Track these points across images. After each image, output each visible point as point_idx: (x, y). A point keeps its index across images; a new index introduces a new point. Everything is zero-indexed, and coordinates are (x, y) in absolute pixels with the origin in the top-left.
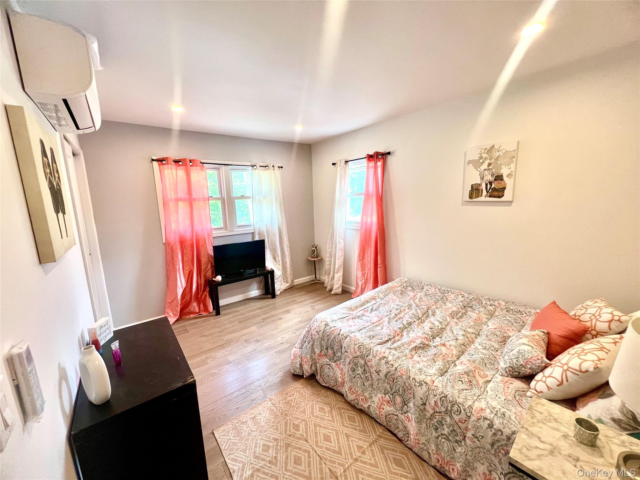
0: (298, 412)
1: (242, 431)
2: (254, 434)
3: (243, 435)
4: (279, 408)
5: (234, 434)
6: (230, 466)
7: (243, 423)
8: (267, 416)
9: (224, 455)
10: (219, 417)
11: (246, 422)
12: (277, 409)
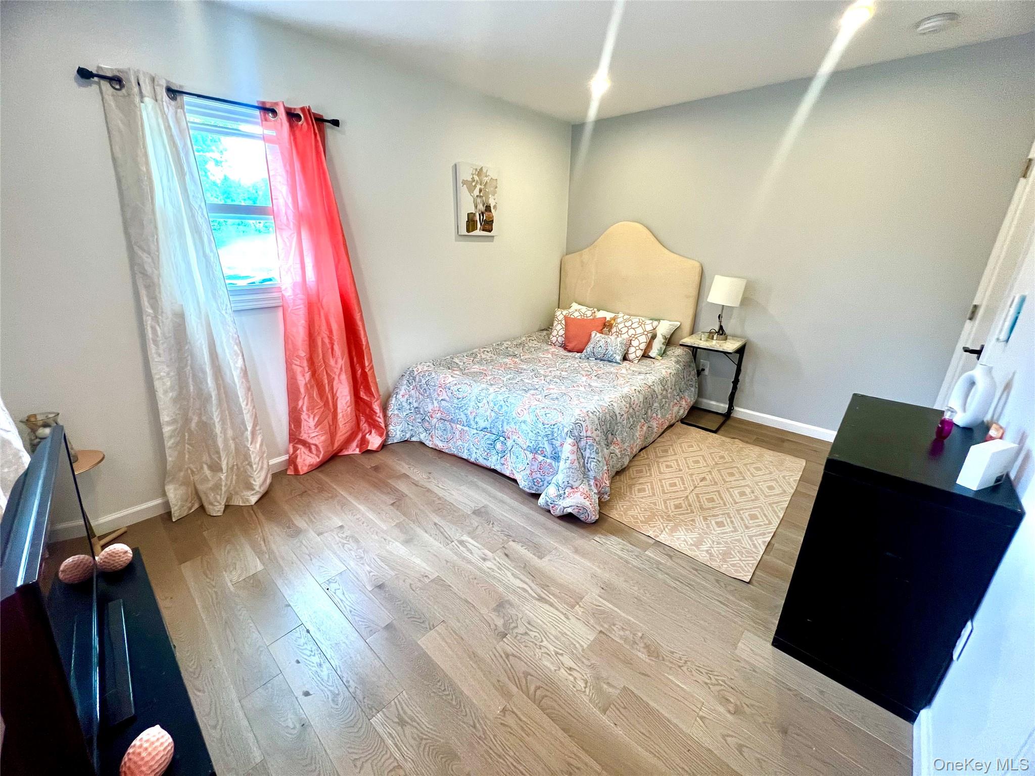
0: (657, 507)
1: (721, 551)
2: (715, 539)
3: (725, 548)
4: (665, 525)
5: (731, 558)
6: (764, 548)
7: (711, 555)
8: (682, 533)
9: (760, 557)
10: (726, 587)
11: (707, 551)
12: (667, 526)
